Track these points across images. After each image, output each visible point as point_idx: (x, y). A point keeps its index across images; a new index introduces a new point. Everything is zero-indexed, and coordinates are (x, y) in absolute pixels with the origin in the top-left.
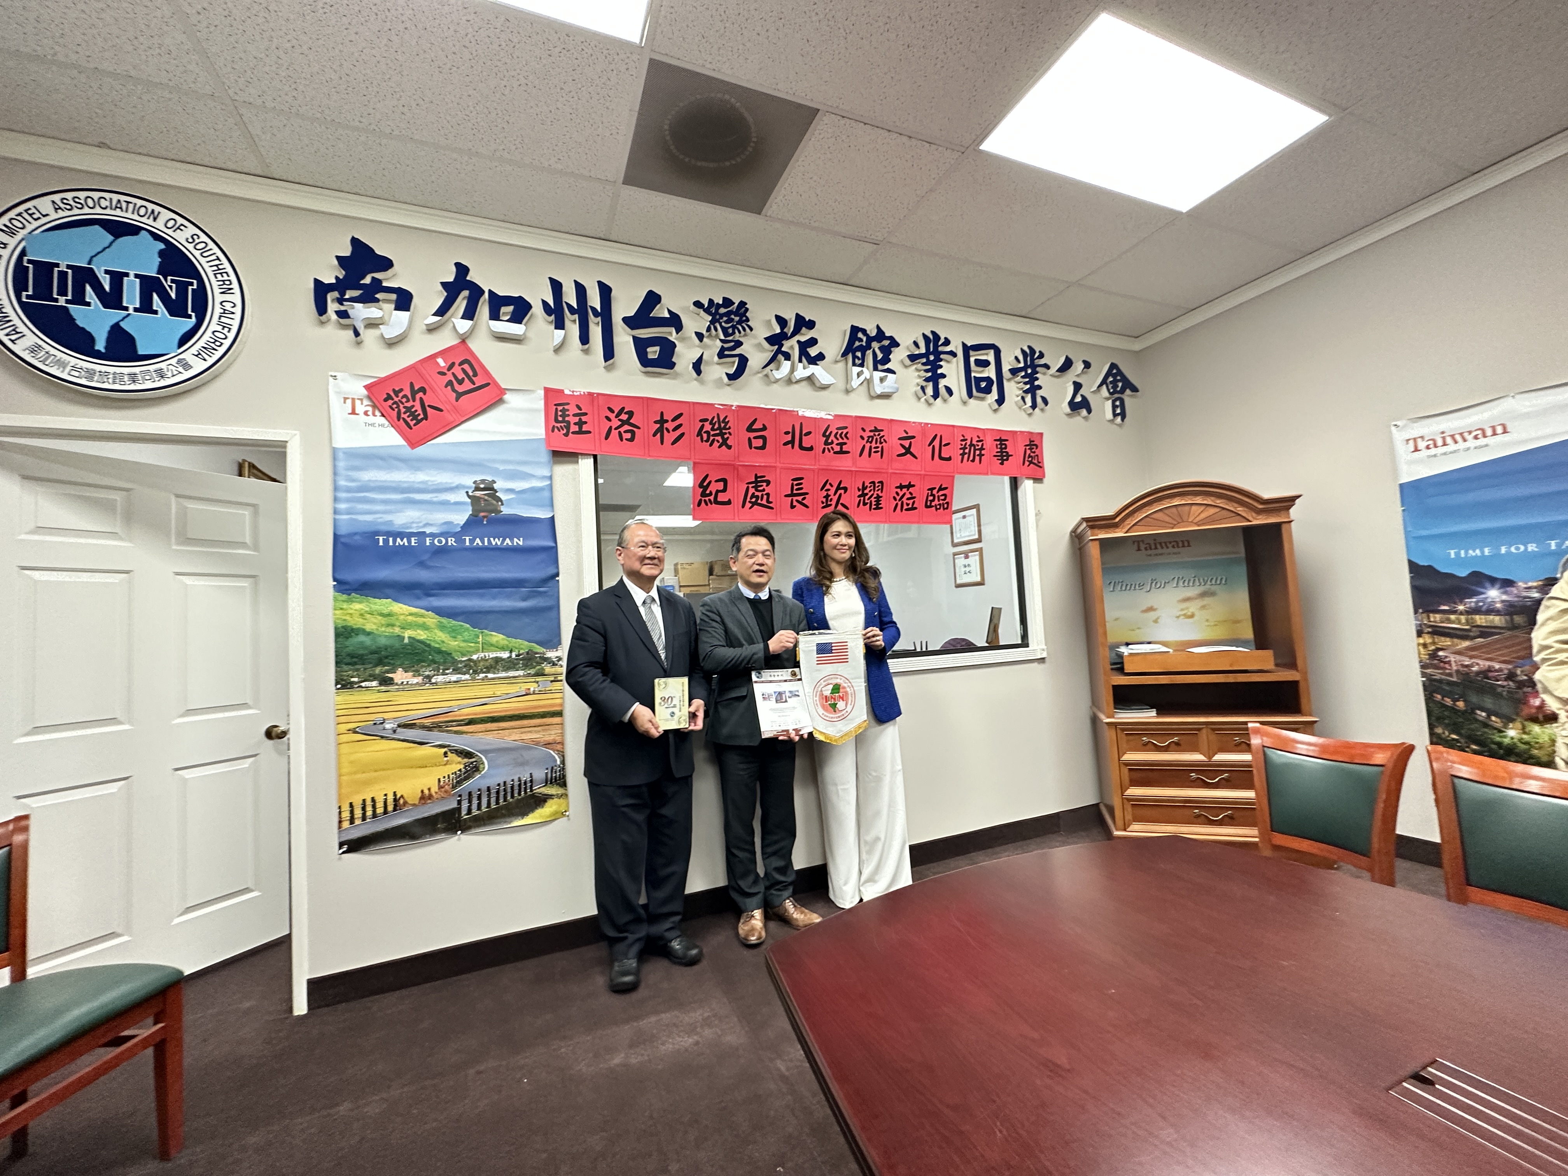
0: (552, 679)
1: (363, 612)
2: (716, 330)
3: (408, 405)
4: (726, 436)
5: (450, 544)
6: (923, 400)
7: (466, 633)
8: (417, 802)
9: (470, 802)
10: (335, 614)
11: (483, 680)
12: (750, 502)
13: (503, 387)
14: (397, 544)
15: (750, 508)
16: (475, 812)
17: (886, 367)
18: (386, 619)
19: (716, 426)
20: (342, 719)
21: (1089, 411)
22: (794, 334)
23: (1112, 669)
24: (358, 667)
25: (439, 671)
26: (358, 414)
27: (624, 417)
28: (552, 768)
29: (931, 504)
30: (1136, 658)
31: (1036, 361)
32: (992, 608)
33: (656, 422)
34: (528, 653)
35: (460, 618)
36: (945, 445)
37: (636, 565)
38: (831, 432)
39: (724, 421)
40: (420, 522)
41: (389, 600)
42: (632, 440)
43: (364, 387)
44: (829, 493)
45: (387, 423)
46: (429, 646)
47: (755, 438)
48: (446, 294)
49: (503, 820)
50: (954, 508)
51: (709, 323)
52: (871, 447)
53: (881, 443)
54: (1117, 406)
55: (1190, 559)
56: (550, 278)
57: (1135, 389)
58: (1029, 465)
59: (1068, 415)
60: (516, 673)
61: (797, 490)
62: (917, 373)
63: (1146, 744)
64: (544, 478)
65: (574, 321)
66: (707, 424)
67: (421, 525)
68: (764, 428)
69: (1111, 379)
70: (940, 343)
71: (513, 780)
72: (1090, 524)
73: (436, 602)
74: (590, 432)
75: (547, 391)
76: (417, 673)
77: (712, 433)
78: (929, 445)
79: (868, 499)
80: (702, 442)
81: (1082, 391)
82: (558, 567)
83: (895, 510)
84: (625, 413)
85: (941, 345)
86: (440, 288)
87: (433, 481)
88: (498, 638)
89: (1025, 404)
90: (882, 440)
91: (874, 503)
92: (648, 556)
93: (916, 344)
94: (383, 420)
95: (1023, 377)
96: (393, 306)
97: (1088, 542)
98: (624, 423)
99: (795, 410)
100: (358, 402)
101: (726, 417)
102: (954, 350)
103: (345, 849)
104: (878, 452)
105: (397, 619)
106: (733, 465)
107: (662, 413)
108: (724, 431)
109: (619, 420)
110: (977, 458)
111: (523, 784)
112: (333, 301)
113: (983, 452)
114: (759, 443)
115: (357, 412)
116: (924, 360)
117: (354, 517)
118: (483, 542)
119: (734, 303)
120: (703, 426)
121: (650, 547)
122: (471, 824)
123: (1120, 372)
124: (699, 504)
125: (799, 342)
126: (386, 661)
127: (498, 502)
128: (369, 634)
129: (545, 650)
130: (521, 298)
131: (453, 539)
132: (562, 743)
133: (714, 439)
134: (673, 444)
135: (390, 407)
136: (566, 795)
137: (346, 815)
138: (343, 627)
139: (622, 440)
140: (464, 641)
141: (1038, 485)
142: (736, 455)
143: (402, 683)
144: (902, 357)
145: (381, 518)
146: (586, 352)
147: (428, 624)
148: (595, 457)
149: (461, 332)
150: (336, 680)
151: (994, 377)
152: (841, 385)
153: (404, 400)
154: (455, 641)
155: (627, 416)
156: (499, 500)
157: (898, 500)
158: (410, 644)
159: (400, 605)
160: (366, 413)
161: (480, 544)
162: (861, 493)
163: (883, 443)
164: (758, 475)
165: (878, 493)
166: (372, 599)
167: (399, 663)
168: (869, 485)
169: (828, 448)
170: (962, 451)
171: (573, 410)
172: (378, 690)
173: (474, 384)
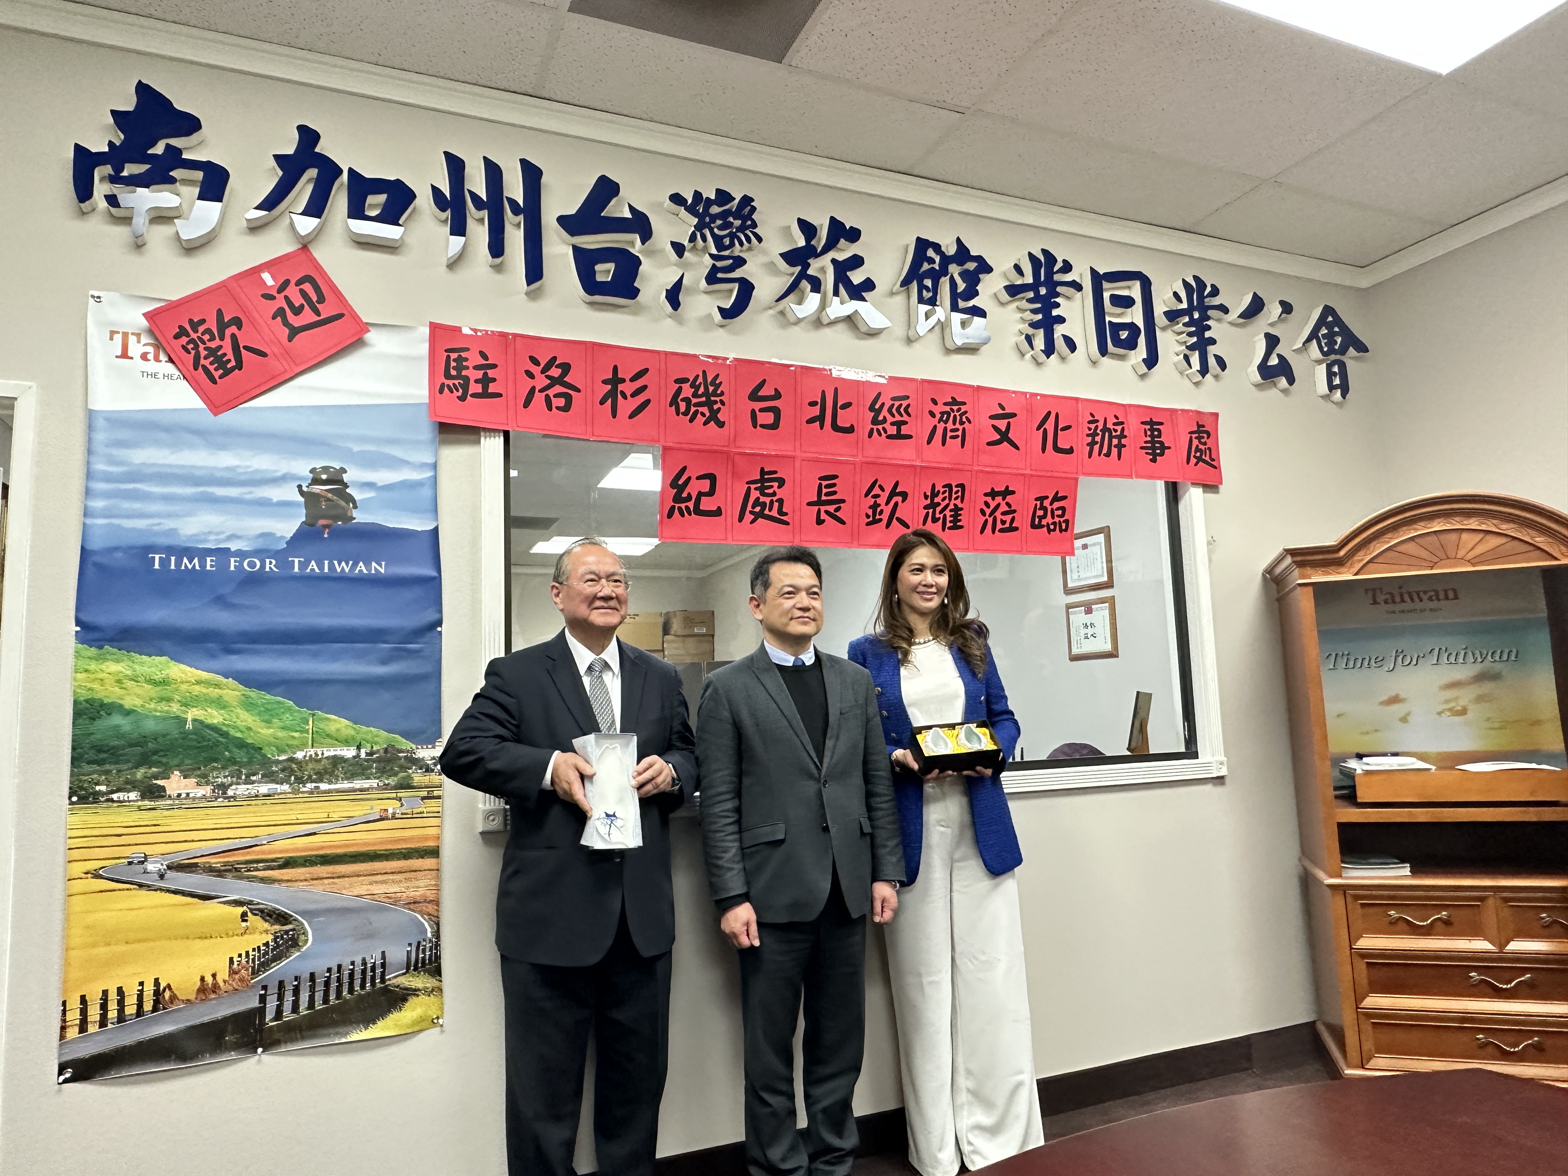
0: (425, 794)
1: (121, 676)
2: (704, 239)
3: (213, 345)
4: (715, 407)
5: (267, 569)
6: (1028, 356)
7: (287, 716)
8: (192, 997)
9: (281, 998)
10: (75, 680)
11: (311, 792)
12: (751, 512)
13: (364, 321)
14: (183, 568)
15: (752, 523)
16: (288, 1015)
17: (971, 303)
18: (158, 689)
19: (701, 390)
20: (76, 854)
21: (1291, 380)
22: (827, 249)
23: (1337, 797)
24: (107, 767)
25: (240, 778)
26: (132, 358)
27: (555, 372)
28: (419, 943)
29: (1040, 521)
30: (1375, 778)
31: (1206, 300)
32: (1138, 693)
33: (605, 382)
34: (386, 750)
35: (282, 688)
36: (1063, 429)
37: (582, 610)
38: (883, 404)
39: (713, 383)
40: (223, 533)
41: (164, 659)
42: (566, 408)
43: (144, 314)
44: (879, 501)
45: (177, 373)
46: (225, 735)
47: (761, 410)
48: (280, 173)
49: (331, 1031)
50: (1077, 530)
51: (693, 229)
52: (945, 429)
53: (962, 423)
54: (1335, 374)
55: (1457, 620)
56: (446, 154)
57: (1362, 348)
58: (1196, 465)
59: (1257, 386)
60: (366, 784)
61: (827, 494)
62: (1021, 315)
63: (1394, 922)
64: (422, 466)
65: (481, 221)
66: (686, 387)
67: (222, 536)
68: (777, 395)
69: (1324, 331)
70: (1055, 269)
71: (353, 963)
72: (1299, 559)
73: (240, 663)
74: (500, 395)
75: (434, 328)
76: (203, 779)
77: (694, 401)
78: (1038, 429)
79: (940, 513)
80: (678, 415)
81: (1279, 349)
82: (440, 611)
83: (982, 532)
84: (557, 367)
85: (1058, 272)
86: (273, 163)
87: (248, 467)
88: (338, 724)
89: (1191, 368)
90: (964, 419)
91: (949, 519)
92: (601, 594)
93: (1018, 269)
94: (170, 369)
95: (1185, 325)
96: (197, 190)
97: (1294, 588)
98: (554, 381)
99: (826, 367)
100: (132, 339)
101: (718, 375)
102: (1078, 280)
103: (68, 1075)
104: (957, 436)
105: (176, 689)
106: (727, 453)
107: (615, 368)
108: (713, 398)
109: (547, 377)
110: (1115, 451)
111: (369, 970)
112: (102, 179)
113: (1123, 441)
114: (769, 418)
115: (130, 355)
116: (1031, 295)
117: (116, 521)
118: (321, 567)
119: (734, 199)
120: (680, 390)
121: (604, 581)
122: (280, 1036)
123: (1338, 321)
124: (670, 515)
125: (834, 261)
126: (155, 757)
127: (348, 503)
128: (128, 713)
129: (414, 746)
130: (398, 182)
131: (274, 562)
132: (437, 902)
133: (698, 410)
135: (184, 347)
136: (440, 990)
137: (74, 1016)
138: (87, 701)
139: (550, 409)
140: (284, 728)
141: (1211, 496)
142: (732, 437)
143: (179, 795)
144: (995, 290)
145: (159, 524)
146: (498, 269)
147: (226, 698)
148: (507, 435)
149: (303, 233)
150: (70, 788)
151: (1141, 324)
152: (900, 331)
153: (206, 337)
154: (269, 728)
155: (560, 371)
156: (350, 499)
157: (987, 515)
158: (195, 732)
159: (183, 667)
160: (144, 357)
161: (317, 570)
162: (929, 501)
163: (965, 422)
164: (766, 470)
165: (956, 502)
166: (138, 656)
167: (175, 761)
168: (942, 490)
169: (878, 430)
170: (1091, 438)
171: (474, 359)
172: (139, 807)
173: (319, 315)
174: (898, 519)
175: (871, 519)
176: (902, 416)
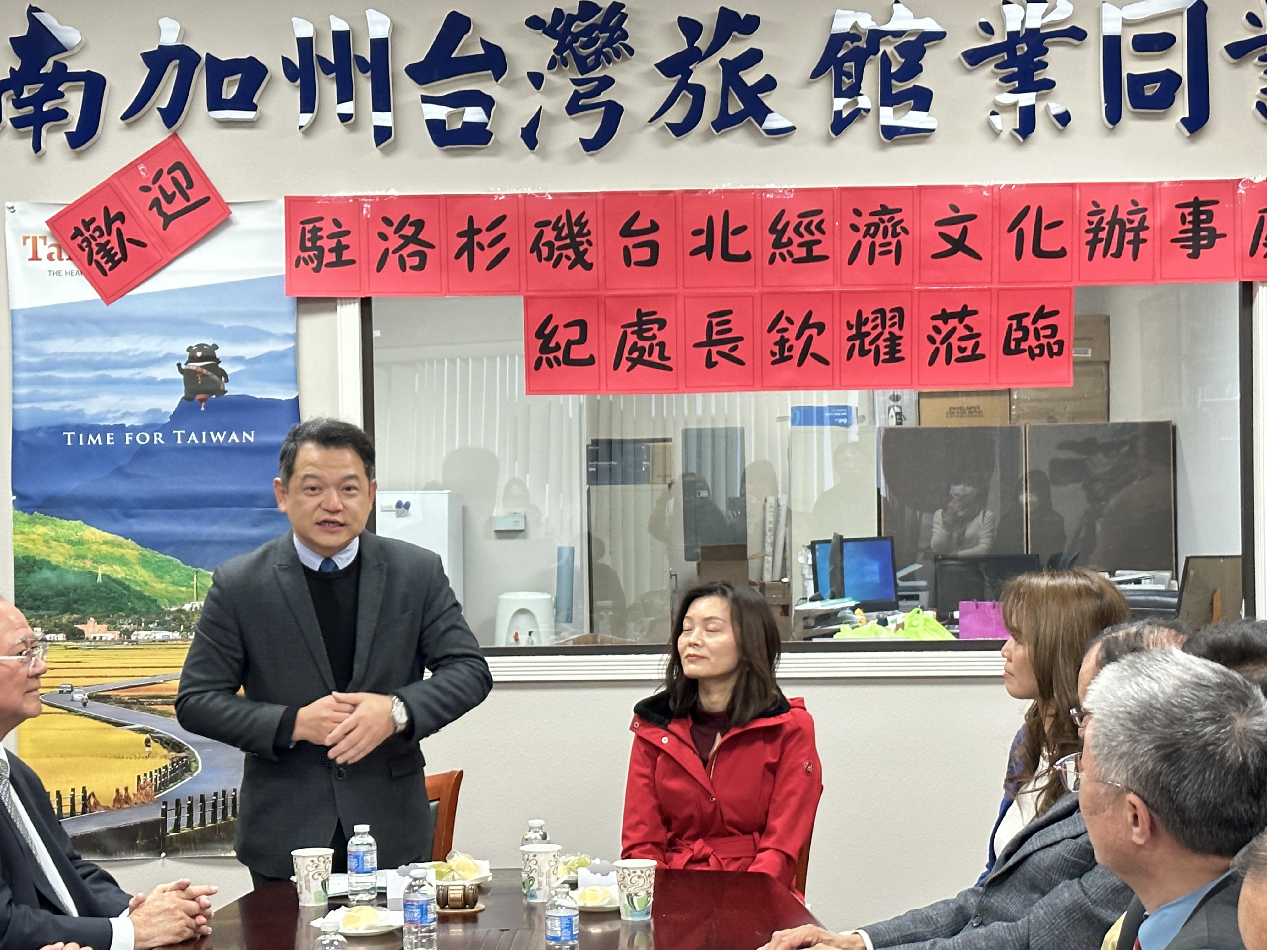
1: (47, 537)
2: (565, 63)
3: (102, 240)
4: (581, 248)
5: (156, 442)
7: (176, 572)
9: (178, 813)
10: (14, 540)
12: (627, 359)
13: (227, 201)
14: (89, 443)
15: (628, 370)
16: (184, 829)
17: (910, 84)
18: (75, 548)
19: (565, 232)
22: (715, 47)
25: (140, 625)
26: (40, 260)
27: (409, 231)
29: (1018, 345)
33: (460, 235)
35: (170, 549)
36: (1048, 227)
38: (787, 224)
39: (578, 223)
40: (118, 411)
41: (79, 522)
42: (420, 267)
43: (47, 221)
44: (786, 335)
45: (75, 269)
46: (128, 588)
47: (635, 246)
48: (149, 68)
51: (553, 53)
52: (873, 244)
53: (895, 235)
61: (718, 333)
64: (287, 337)
65: (330, 85)
66: (548, 230)
67: (119, 414)
68: (654, 227)
73: (137, 526)
74: (354, 262)
75: (290, 202)
76: (113, 626)
77: (557, 244)
78: (1010, 230)
79: (871, 344)
80: (540, 261)
83: (931, 364)
84: (410, 225)
86: (140, 62)
87: (136, 350)
90: (898, 229)
91: (883, 350)
93: (985, 26)
94: (70, 266)
98: (408, 240)
100: (40, 242)
101: (584, 213)
104: (890, 252)
105: (89, 549)
106: (597, 297)
107: (471, 219)
108: (578, 239)
109: (400, 236)
110: (1128, 249)
113: (1142, 235)
114: (645, 254)
115: (39, 256)
116: (1004, 57)
117: (36, 405)
118: (200, 438)
119: (601, 9)
120: (540, 235)
122: (178, 845)
124: (538, 366)
126: (75, 606)
127: (220, 377)
128: (54, 568)
130: (250, 60)
131: (160, 435)
133: (561, 255)
134: (489, 268)
135: (80, 246)
138: (24, 558)
139: (404, 270)
140: (174, 583)
142: (601, 279)
143: (95, 638)
144: (948, 60)
145: (69, 406)
146: (351, 129)
147: (127, 556)
148: (363, 302)
153: (97, 234)
154: (162, 583)
155: (414, 228)
156: (223, 373)
157: (938, 341)
158: (105, 584)
159: (93, 529)
160: (50, 257)
161: (196, 441)
162: (854, 332)
163: (899, 234)
164: (643, 311)
165: (892, 330)
166: (58, 520)
167: (90, 610)
168: (872, 317)
169: (781, 254)
170: (1092, 235)
171: (328, 228)
172: (65, 646)
173: (188, 200)
174: (815, 356)
175: (778, 357)
176: (812, 234)
